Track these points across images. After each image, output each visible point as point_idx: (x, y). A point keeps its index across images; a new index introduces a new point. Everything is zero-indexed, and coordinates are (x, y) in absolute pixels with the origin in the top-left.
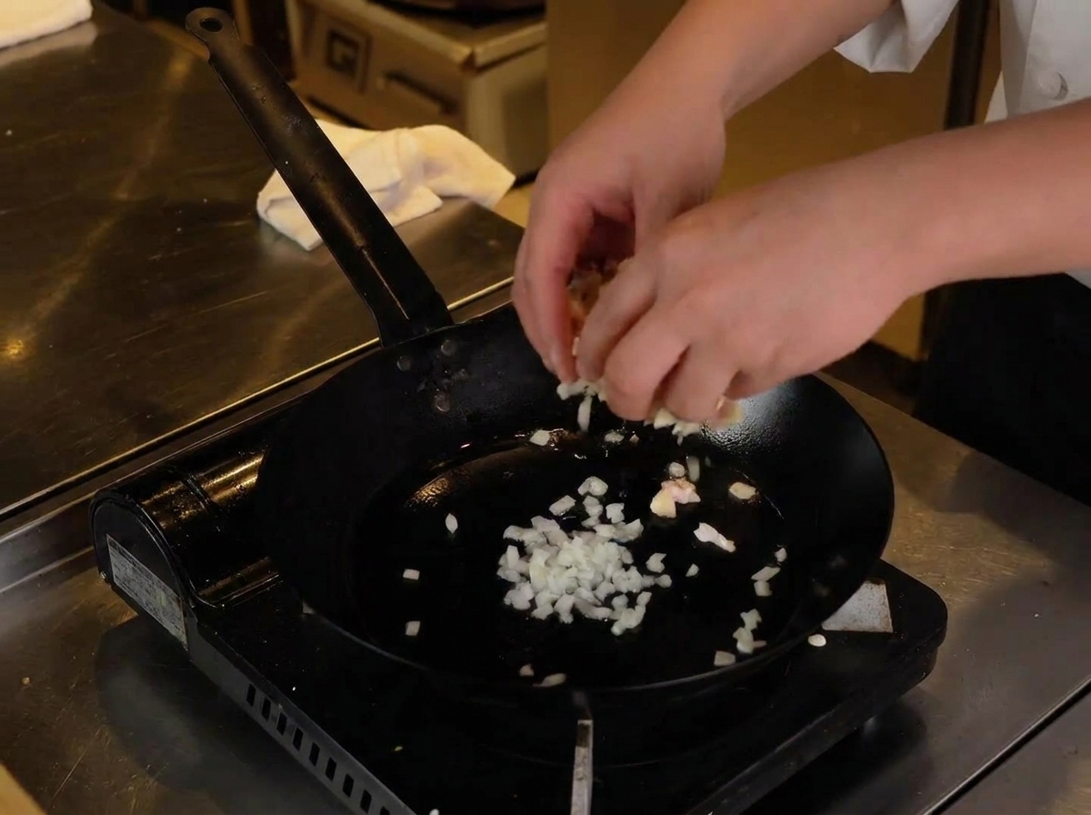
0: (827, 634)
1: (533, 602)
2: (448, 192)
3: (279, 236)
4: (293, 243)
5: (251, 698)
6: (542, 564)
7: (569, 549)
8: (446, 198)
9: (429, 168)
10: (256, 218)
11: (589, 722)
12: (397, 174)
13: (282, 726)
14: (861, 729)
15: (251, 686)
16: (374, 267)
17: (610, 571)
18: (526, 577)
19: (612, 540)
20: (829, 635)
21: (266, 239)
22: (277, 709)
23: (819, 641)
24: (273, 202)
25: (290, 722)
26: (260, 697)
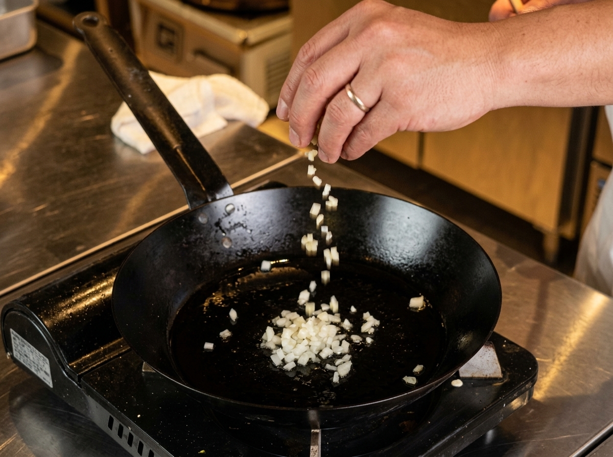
0: (463, 379)
1: (283, 360)
2: (230, 117)
3: (126, 145)
4: (135, 150)
5: (110, 425)
6: (289, 337)
7: (306, 328)
8: (230, 121)
9: (218, 102)
10: (112, 135)
11: (318, 431)
12: (199, 106)
13: (130, 442)
14: (484, 437)
15: (110, 417)
16: (186, 163)
17: (329, 342)
18: (279, 346)
19: (332, 323)
20: (464, 380)
21: (118, 147)
22: (127, 430)
23: (458, 383)
24: (123, 124)
25: (135, 437)
26: (116, 424)
